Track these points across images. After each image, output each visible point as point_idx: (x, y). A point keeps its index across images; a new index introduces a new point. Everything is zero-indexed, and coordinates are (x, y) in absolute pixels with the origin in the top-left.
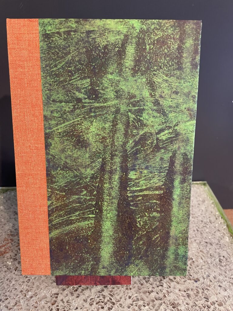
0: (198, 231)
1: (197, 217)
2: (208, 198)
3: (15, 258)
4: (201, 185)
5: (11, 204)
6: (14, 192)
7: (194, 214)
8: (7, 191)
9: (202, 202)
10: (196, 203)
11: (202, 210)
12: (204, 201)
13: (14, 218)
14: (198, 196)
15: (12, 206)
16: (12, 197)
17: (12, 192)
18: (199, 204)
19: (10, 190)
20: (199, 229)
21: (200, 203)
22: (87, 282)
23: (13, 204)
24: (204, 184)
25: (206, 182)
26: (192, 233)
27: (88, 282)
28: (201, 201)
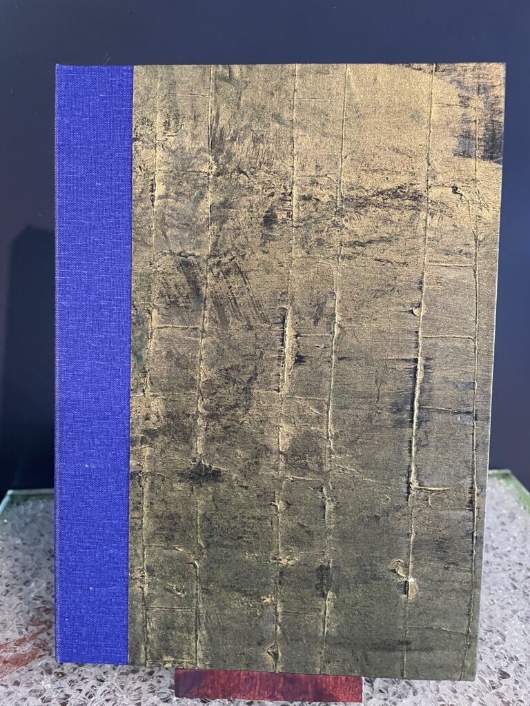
0: (515, 588)
1: (506, 556)
2: (522, 508)
3: (59, 670)
4: (499, 479)
5: (39, 531)
6: (44, 502)
7: (497, 548)
8: (26, 498)
9: (510, 517)
10: (495, 520)
11: (514, 538)
12: (512, 517)
13: (49, 568)
14: (497, 504)
15: (42, 535)
16: (39, 515)
17: (40, 501)
18: (503, 524)
19: (34, 498)
20: (516, 585)
21: (505, 522)
22: (252, 692)
23: (44, 533)
24: (505, 476)
25: (507, 471)
26: (503, 594)
27: (255, 692)
28: (508, 515)
